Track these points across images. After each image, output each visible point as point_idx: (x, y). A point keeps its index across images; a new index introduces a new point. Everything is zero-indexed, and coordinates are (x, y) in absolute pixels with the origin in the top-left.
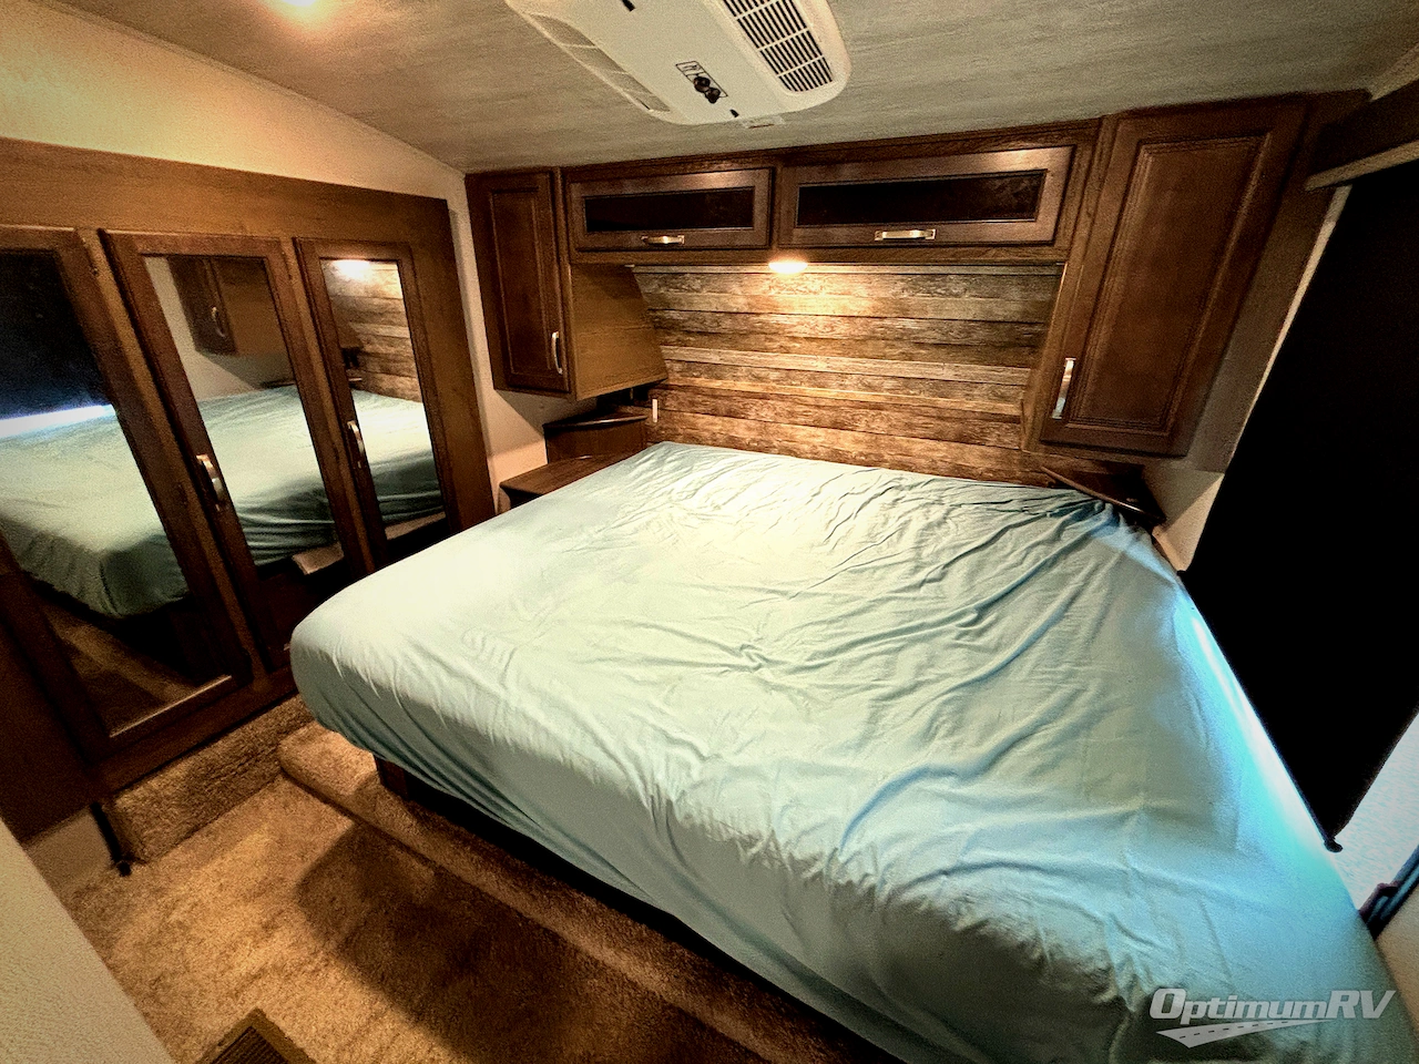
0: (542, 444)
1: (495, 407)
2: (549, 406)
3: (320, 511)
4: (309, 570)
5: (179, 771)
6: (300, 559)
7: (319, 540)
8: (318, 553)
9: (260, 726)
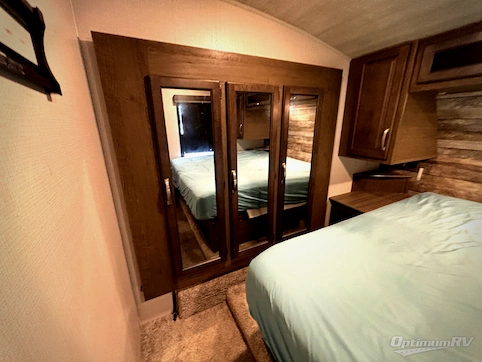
0: (350, 183)
1: (337, 161)
2: (359, 165)
3: (260, 195)
4: (251, 217)
5: (197, 288)
6: (249, 211)
7: (256, 206)
8: (256, 211)
9: (223, 280)
